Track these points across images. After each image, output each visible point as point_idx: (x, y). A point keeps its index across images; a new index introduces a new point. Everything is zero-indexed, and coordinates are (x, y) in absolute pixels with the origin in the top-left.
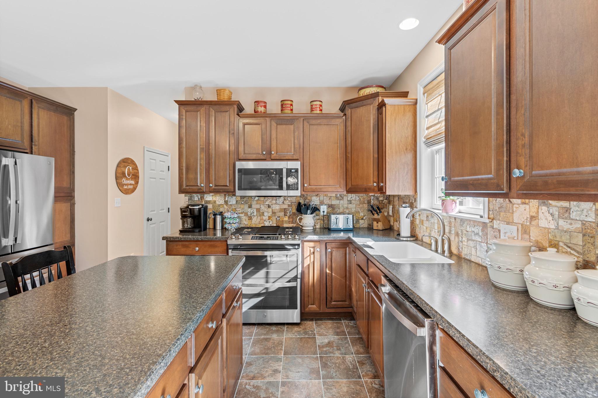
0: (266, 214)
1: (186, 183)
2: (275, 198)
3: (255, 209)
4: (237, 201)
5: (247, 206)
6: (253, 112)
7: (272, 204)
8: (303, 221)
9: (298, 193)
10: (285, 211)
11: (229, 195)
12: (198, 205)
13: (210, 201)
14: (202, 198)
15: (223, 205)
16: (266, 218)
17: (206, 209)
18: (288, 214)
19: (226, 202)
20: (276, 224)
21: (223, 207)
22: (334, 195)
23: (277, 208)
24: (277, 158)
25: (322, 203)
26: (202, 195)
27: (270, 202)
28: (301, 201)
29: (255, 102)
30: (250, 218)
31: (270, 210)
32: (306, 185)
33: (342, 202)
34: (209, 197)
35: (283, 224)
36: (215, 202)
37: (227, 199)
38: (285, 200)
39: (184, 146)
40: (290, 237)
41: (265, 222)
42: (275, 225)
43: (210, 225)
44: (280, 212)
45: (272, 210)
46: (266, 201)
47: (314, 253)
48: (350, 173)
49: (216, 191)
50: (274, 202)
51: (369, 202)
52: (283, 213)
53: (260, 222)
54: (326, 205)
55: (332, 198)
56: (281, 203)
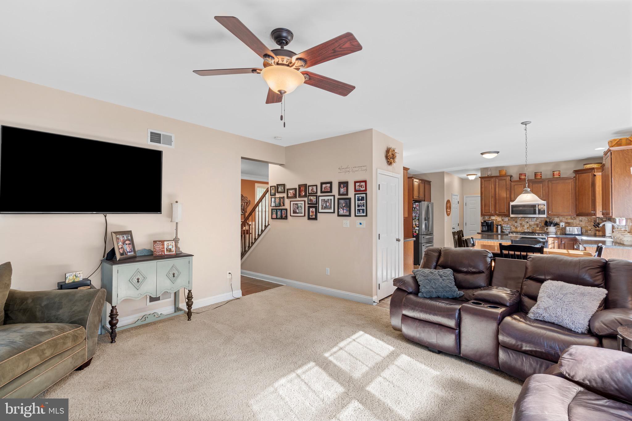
0: (525, 226)
1: (484, 211)
2: (531, 218)
3: (519, 224)
4: (509, 220)
5: (515, 222)
6: (518, 179)
8: (548, 230)
9: (545, 216)
10: (537, 225)
11: (504, 217)
12: (491, 221)
13: (495, 219)
14: (490, 218)
15: (501, 221)
17: (493, 222)
18: (539, 226)
19: (503, 220)
20: (532, 231)
22: (570, 217)
23: (532, 223)
25: (561, 221)
27: (528, 220)
28: (547, 220)
29: (519, 174)
32: (550, 212)
33: (575, 221)
34: (493, 218)
36: (497, 220)
37: (503, 219)
38: (537, 219)
40: (540, 235)
41: (525, 230)
43: (495, 229)
44: (534, 225)
45: (529, 224)
46: (526, 219)
47: (554, 243)
48: (578, 206)
49: (498, 215)
50: (530, 220)
52: (536, 226)
54: (564, 222)
55: (568, 219)
56: (535, 221)
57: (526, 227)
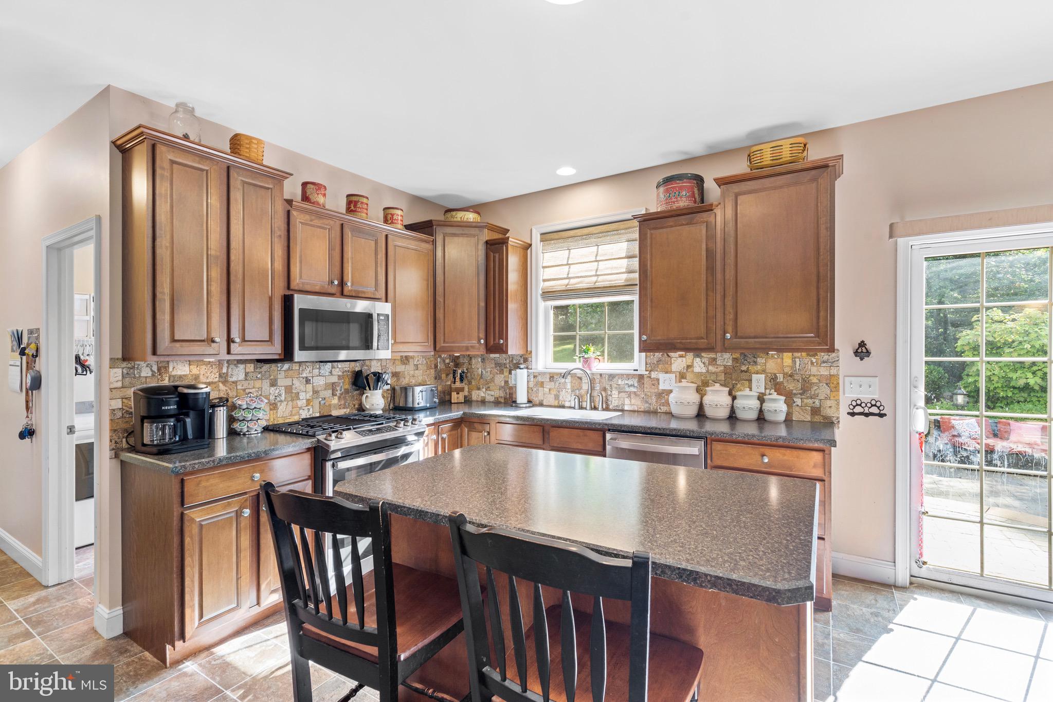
0: (302, 396)
1: (173, 334)
2: (318, 365)
3: (283, 388)
4: (247, 374)
5: (269, 383)
7: (313, 377)
8: (364, 402)
9: (389, 354)
10: (333, 386)
13: (185, 376)
14: (163, 370)
15: (216, 382)
16: (302, 403)
18: (338, 393)
19: (223, 377)
20: (320, 412)
21: (217, 387)
23: (321, 383)
27: (310, 372)
31: (309, 387)
35: (331, 411)
37: (224, 370)
38: (333, 367)
41: (301, 411)
42: (318, 415)
44: (325, 389)
45: (313, 387)
46: (303, 370)
48: (442, 324)
50: (316, 371)
51: (436, 366)
52: (330, 392)
53: (291, 412)
56: (327, 374)
57: (303, 398)
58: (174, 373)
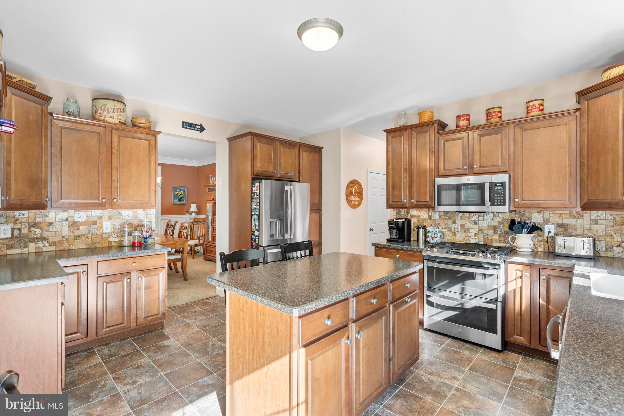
0: (471, 230)
1: (392, 199)
2: (482, 214)
3: (459, 225)
4: (440, 216)
5: (451, 222)
6: (455, 128)
7: (479, 221)
8: (516, 241)
9: (506, 208)
10: (495, 228)
11: (432, 211)
12: (402, 219)
13: (415, 215)
14: (408, 212)
15: (426, 219)
17: (409, 223)
18: (499, 232)
19: (430, 217)
20: (484, 242)
21: (427, 221)
22: (568, 212)
23: (485, 225)
24: (480, 172)
25: (547, 221)
26: (408, 210)
27: (477, 218)
28: (515, 218)
29: (457, 117)
30: (454, 234)
31: (477, 226)
32: (516, 200)
33: (580, 221)
34: (414, 212)
35: (492, 243)
36: (419, 216)
37: (430, 214)
38: (494, 216)
39: (391, 168)
40: (488, 255)
41: (470, 239)
42: (482, 243)
43: (413, 237)
44: (488, 229)
45: (479, 226)
46: (472, 217)
47: (521, 277)
48: (586, 183)
49: (419, 206)
50: (481, 218)
52: (492, 231)
53: (464, 238)
54: (553, 224)
55: (564, 216)
56: (489, 220)
57: (472, 232)
58: (412, 214)
